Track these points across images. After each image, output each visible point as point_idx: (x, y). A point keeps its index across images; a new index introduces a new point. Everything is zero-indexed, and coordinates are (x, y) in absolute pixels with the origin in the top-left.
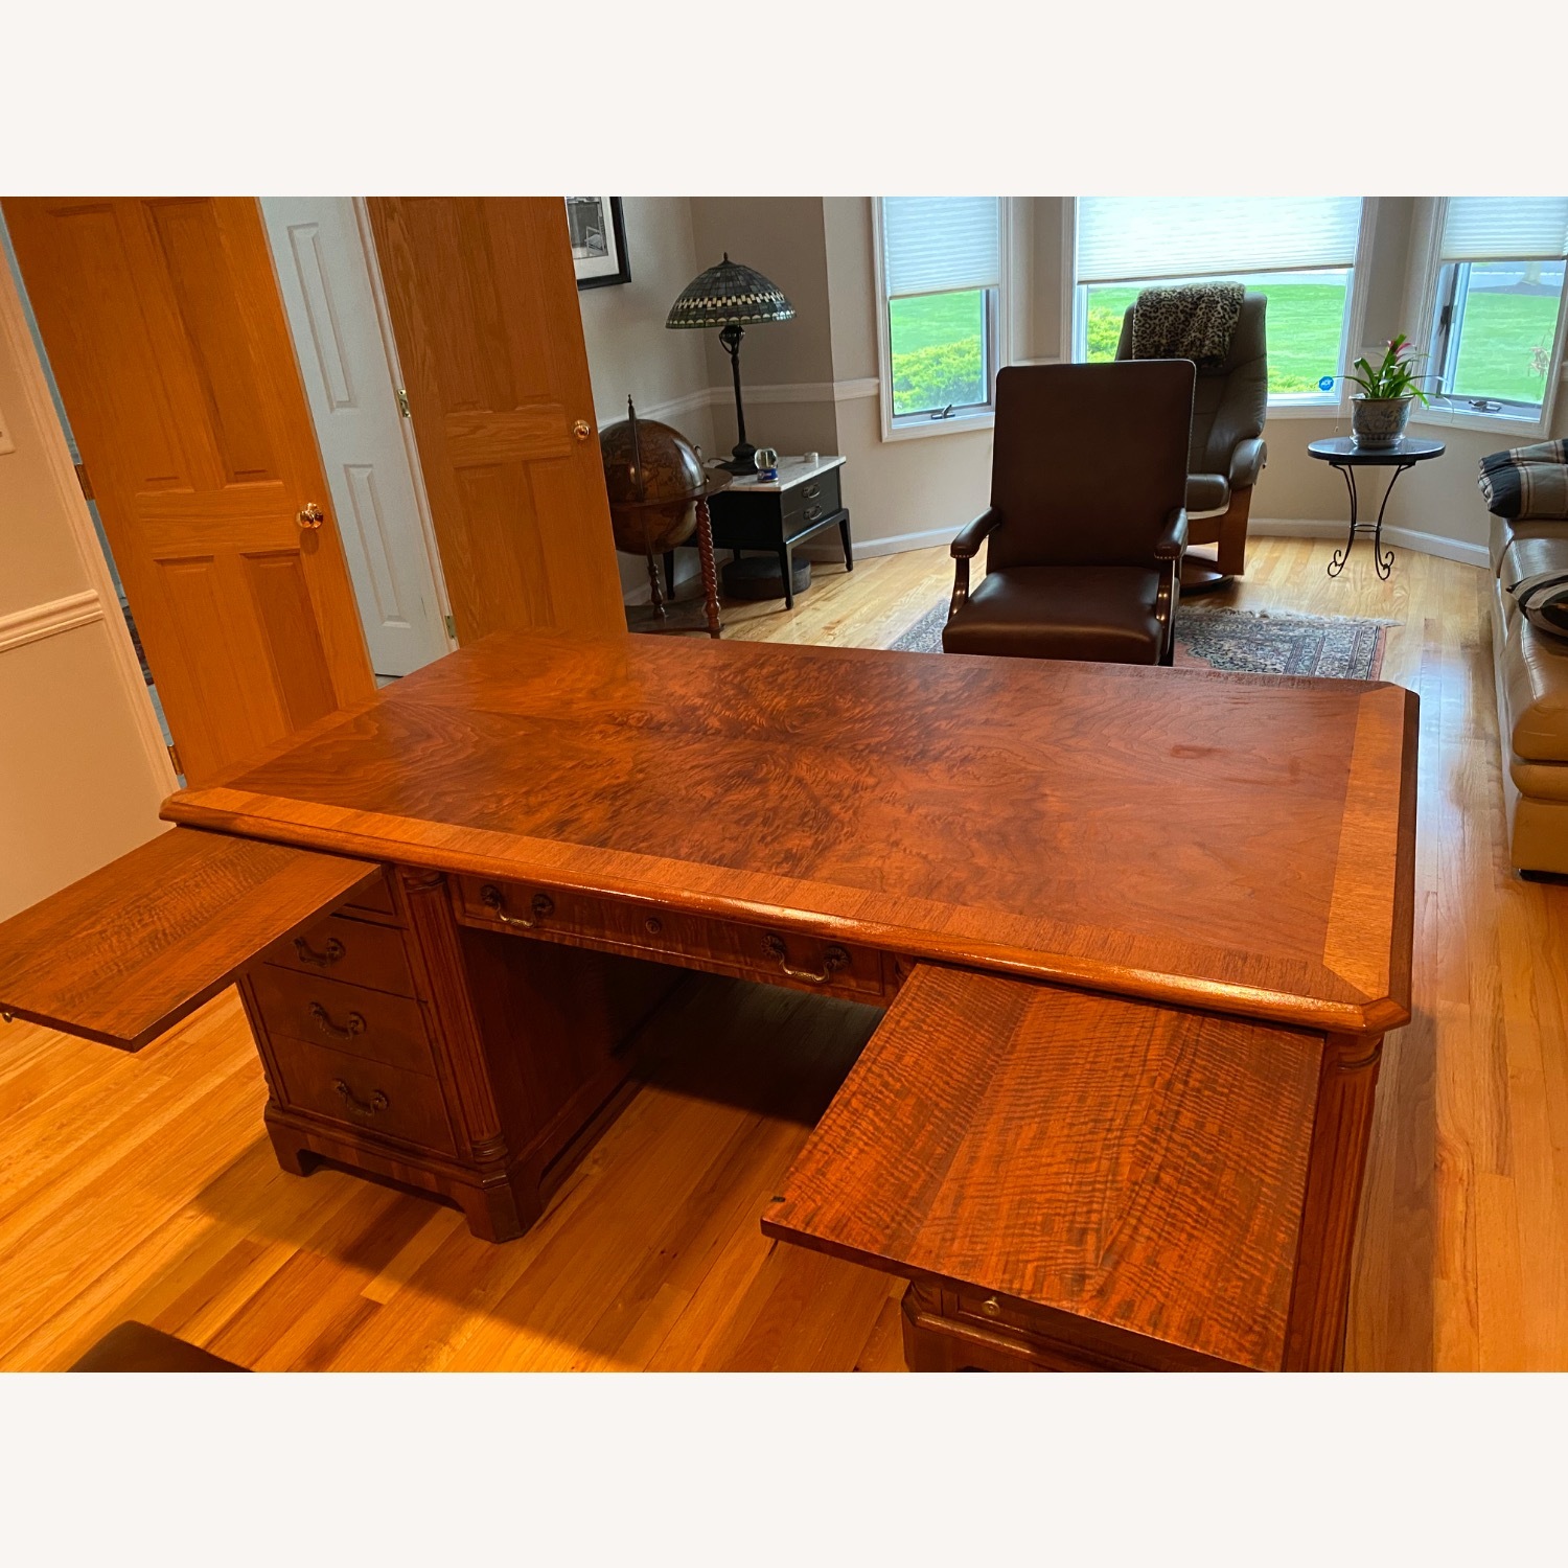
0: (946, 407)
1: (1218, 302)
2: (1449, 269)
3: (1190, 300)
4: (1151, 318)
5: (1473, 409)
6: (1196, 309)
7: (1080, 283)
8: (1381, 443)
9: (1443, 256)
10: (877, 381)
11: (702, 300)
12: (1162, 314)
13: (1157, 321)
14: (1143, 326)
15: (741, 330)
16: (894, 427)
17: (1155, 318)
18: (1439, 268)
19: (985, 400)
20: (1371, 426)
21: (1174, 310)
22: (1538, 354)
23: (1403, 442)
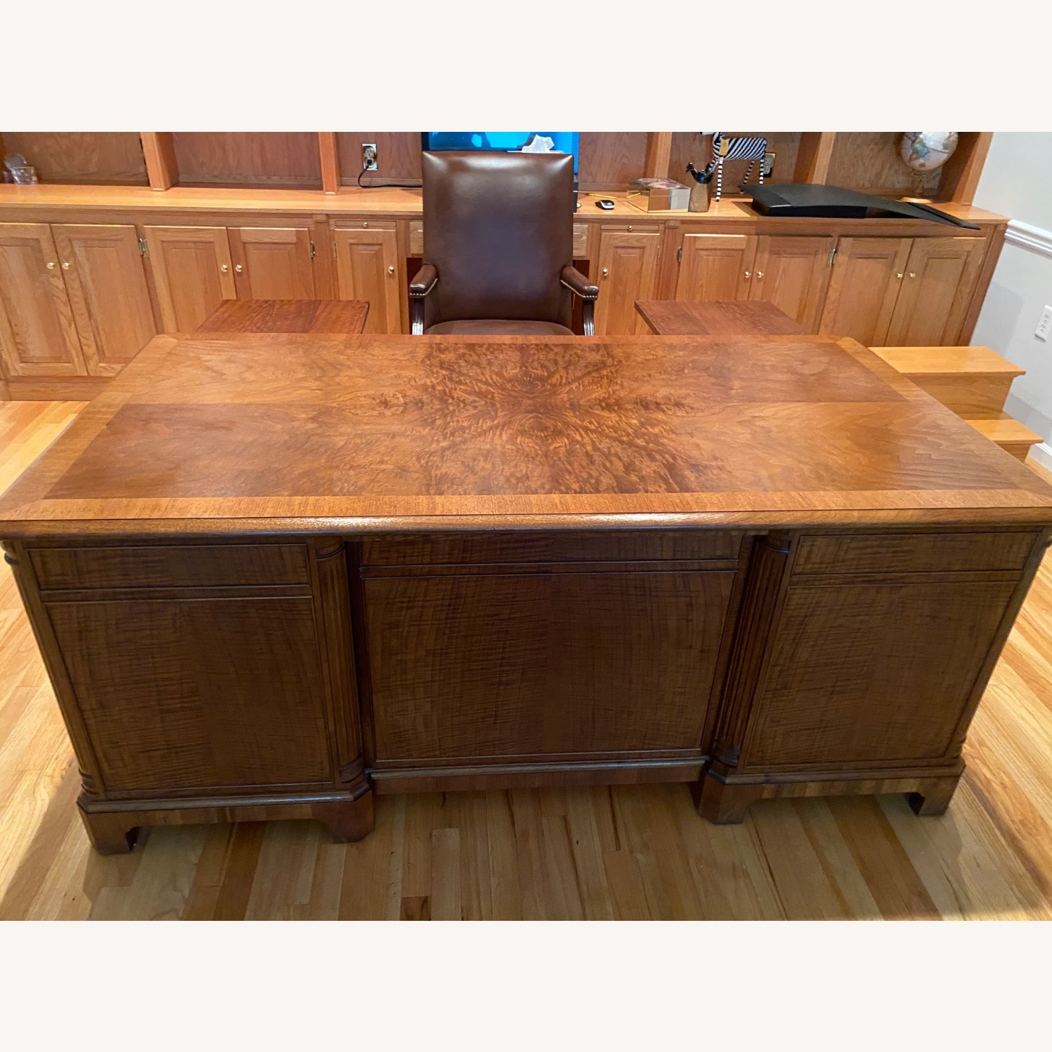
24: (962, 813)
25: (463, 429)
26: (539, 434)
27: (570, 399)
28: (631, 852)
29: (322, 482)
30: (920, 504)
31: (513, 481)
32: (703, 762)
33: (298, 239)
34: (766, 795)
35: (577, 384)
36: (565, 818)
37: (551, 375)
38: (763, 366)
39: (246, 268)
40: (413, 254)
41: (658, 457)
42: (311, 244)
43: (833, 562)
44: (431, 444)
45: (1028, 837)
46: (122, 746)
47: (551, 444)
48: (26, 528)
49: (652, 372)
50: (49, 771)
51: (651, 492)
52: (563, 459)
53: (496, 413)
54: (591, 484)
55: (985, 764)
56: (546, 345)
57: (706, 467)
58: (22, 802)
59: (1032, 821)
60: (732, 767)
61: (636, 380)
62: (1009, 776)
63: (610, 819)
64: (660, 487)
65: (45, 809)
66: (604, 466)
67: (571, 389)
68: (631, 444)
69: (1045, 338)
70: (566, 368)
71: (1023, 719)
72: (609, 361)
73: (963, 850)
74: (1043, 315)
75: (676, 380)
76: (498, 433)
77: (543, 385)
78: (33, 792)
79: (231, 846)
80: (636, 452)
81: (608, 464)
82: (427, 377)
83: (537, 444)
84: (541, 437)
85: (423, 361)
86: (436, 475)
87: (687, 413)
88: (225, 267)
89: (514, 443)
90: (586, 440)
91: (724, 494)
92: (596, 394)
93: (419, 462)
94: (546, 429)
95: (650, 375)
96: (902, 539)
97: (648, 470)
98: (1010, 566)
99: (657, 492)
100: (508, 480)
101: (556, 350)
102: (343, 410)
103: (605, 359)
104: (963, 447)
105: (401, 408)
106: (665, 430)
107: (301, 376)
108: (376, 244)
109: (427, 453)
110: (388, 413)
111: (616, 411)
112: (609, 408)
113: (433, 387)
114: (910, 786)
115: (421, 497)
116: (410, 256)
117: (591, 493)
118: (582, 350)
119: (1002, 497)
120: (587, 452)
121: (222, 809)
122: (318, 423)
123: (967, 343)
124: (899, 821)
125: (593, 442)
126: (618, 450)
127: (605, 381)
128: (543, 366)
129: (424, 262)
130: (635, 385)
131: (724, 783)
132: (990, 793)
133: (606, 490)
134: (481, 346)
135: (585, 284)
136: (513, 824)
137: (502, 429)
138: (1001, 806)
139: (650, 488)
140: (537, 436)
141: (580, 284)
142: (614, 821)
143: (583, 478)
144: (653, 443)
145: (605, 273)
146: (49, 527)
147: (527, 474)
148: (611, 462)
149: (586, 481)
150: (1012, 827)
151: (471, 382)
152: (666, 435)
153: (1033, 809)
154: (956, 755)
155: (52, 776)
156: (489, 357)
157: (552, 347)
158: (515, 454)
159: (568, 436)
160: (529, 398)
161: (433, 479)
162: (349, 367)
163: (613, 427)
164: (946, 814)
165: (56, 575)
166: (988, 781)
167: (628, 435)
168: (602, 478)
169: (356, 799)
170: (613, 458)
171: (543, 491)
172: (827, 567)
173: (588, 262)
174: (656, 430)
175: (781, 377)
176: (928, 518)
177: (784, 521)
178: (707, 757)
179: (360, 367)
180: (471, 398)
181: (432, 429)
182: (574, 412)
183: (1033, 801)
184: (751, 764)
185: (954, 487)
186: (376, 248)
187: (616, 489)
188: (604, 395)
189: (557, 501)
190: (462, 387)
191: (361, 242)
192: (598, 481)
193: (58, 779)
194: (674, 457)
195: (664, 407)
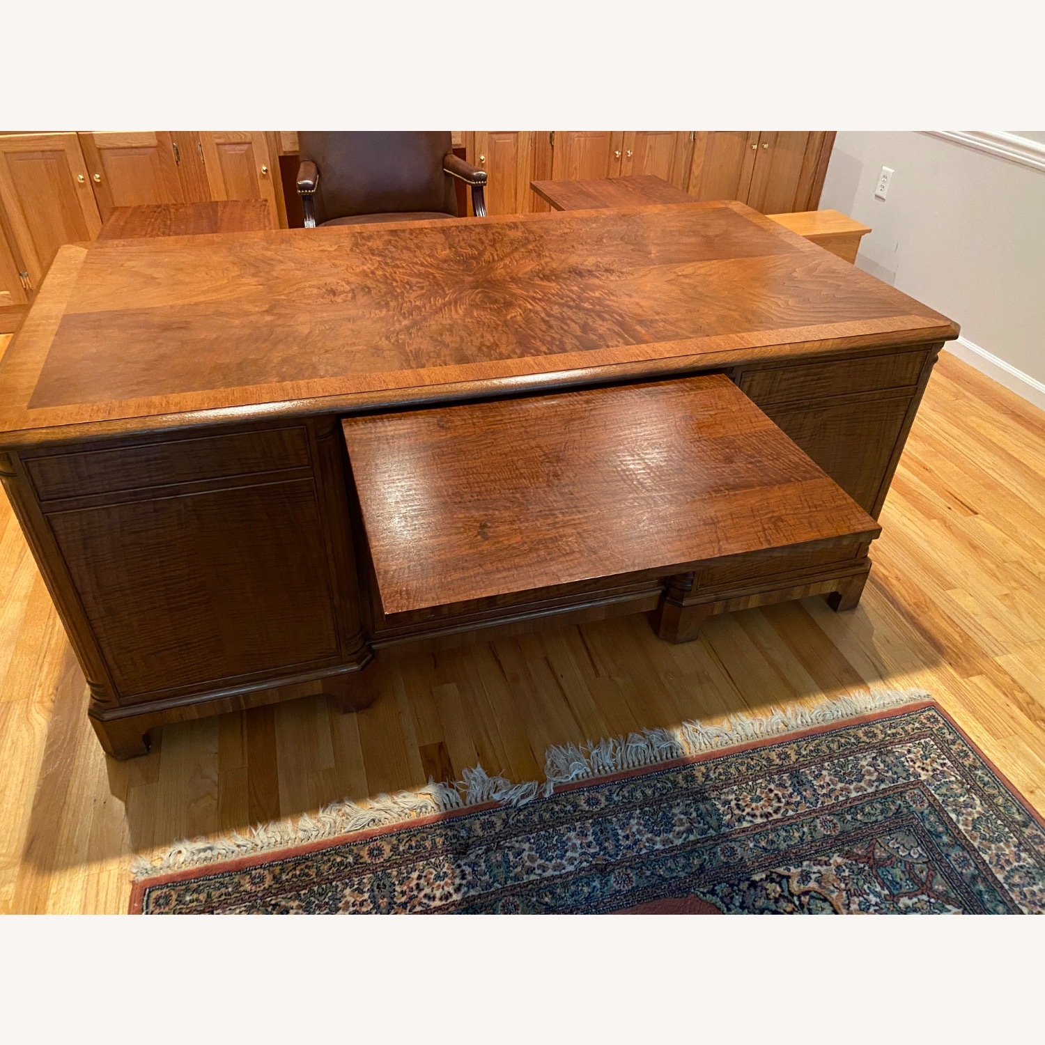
24: (870, 604)
25: (418, 308)
26: (492, 306)
27: (508, 273)
28: (610, 677)
29: (304, 366)
30: (837, 334)
31: (485, 349)
32: (660, 591)
33: (159, 141)
34: (716, 612)
35: (509, 259)
36: (546, 660)
37: (481, 253)
38: (671, 231)
39: (105, 177)
40: (285, 152)
41: (607, 316)
42: (174, 146)
43: (769, 394)
44: (394, 325)
45: (922, 614)
46: (133, 650)
47: (507, 314)
48: (24, 437)
49: (575, 244)
50: (36, 697)
51: (612, 347)
52: (523, 326)
53: (444, 291)
54: (556, 345)
55: (882, 564)
56: (466, 227)
57: (652, 321)
58: (18, 729)
59: (924, 603)
60: (687, 591)
61: (562, 251)
62: (900, 571)
63: (586, 655)
64: (619, 342)
65: (46, 731)
66: (562, 329)
67: (505, 265)
68: (579, 308)
69: (885, 198)
70: (493, 246)
71: (904, 525)
72: (531, 237)
73: (875, 632)
74: (882, 175)
75: (599, 249)
76: (453, 309)
77: (478, 263)
78: (27, 718)
79: (245, 732)
80: (587, 314)
81: (566, 327)
82: (363, 264)
83: (494, 315)
84: (495, 309)
85: (351, 250)
86: (411, 351)
87: (619, 277)
88: (81, 177)
89: (472, 317)
90: (538, 308)
91: (676, 342)
92: (530, 267)
93: (390, 341)
94: (496, 301)
95: (573, 247)
96: (824, 367)
97: (602, 328)
98: (907, 382)
99: (618, 346)
100: (480, 349)
101: (477, 230)
102: (294, 301)
103: (527, 235)
104: (858, 286)
105: (350, 295)
106: (605, 293)
107: (236, 273)
108: (245, 143)
109: (393, 332)
110: (339, 300)
111: (554, 281)
112: (546, 278)
113: (373, 273)
114: (830, 587)
115: (404, 371)
116: (282, 154)
117: (560, 353)
118: (502, 228)
119: (899, 323)
120: (542, 318)
121: (235, 697)
122: (273, 315)
123: (815, 208)
124: (823, 618)
125: (544, 309)
126: (569, 313)
127: (534, 254)
128: (471, 246)
129: (301, 159)
130: (563, 256)
131: (681, 606)
132: (888, 586)
133: (572, 350)
134: (404, 231)
135: (473, 171)
136: (503, 672)
137: (456, 306)
138: (898, 595)
139: (610, 344)
140: (491, 309)
141: (467, 171)
142: (589, 654)
143: (547, 341)
144: (599, 305)
145: (482, 160)
146: (47, 433)
147: (495, 342)
148: (566, 324)
149: (551, 343)
150: (909, 609)
151: (407, 265)
152: (607, 298)
153: (924, 594)
154: (864, 555)
155: (41, 702)
156: (415, 241)
157: (473, 228)
158: (477, 326)
159: (520, 306)
160: (469, 275)
161: (410, 355)
162: (281, 262)
163: (558, 294)
164: (858, 607)
165: (56, 484)
166: (887, 578)
167: (574, 301)
168: (564, 339)
169: (363, 668)
170: (568, 322)
171: (516, 356)
172: (763, 399)
173: (464, 150)
174: (597, 294)
175: (689, 240)
176: (845, 346)
177: (730, 360)
178: (663, 587)
179: (291, 260)
180: (414, 280)
181: (389, 310)
182: (516, 285)
183: (922, 587)
184: (702, 585)
185: (859, 319)
186: (245, 147)
187: (580, 347)
188: (538, 267)
189: (532, 362)
190: (401, 270)
191: (228, 141)
192: (562, 342)
193: (49, 704)
194: (621, 315)
195: (596, 273)
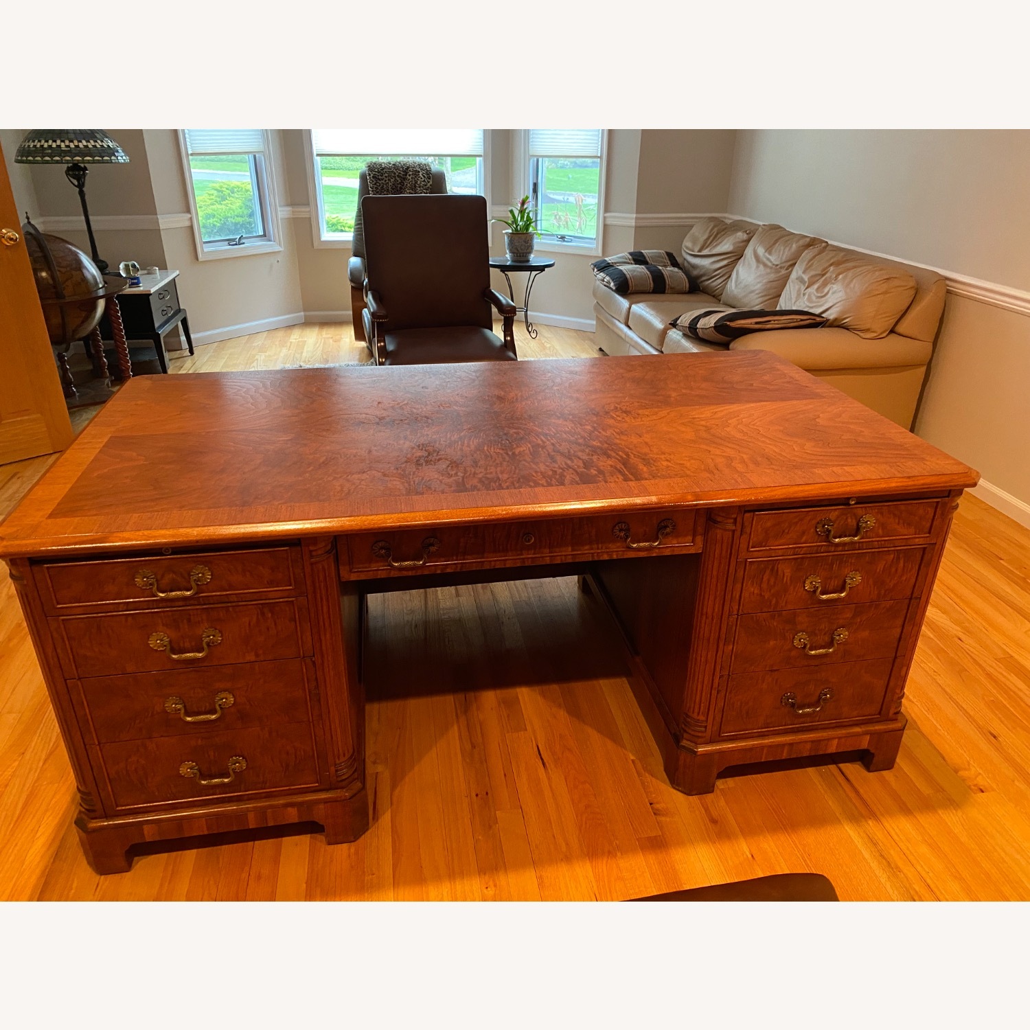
0: (239, 237)
1: (419, 172)
2: (534, 161)
3: (401, 169)
4: (379, 179)
5: (558, 241)
6: (406, 175)
7: (318, 155)
8: (522, 259)
9: (531, 153)
10: (189, 216)
11: (40, 141)
12: (386, 177)
13: (383, 182)
14: (375, 184)
15: (85, 169)
16: (206, 250)
17: (382, 180)
18: (529, 160)
19: (261, 233)
20: (519, 249)
21: (393, 175)
22: (556, 216)
23: (534, 260)
